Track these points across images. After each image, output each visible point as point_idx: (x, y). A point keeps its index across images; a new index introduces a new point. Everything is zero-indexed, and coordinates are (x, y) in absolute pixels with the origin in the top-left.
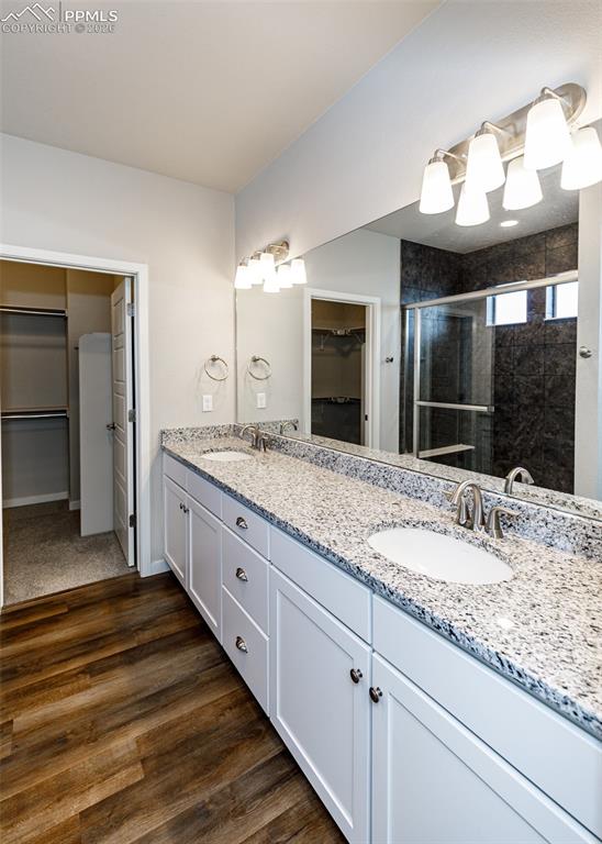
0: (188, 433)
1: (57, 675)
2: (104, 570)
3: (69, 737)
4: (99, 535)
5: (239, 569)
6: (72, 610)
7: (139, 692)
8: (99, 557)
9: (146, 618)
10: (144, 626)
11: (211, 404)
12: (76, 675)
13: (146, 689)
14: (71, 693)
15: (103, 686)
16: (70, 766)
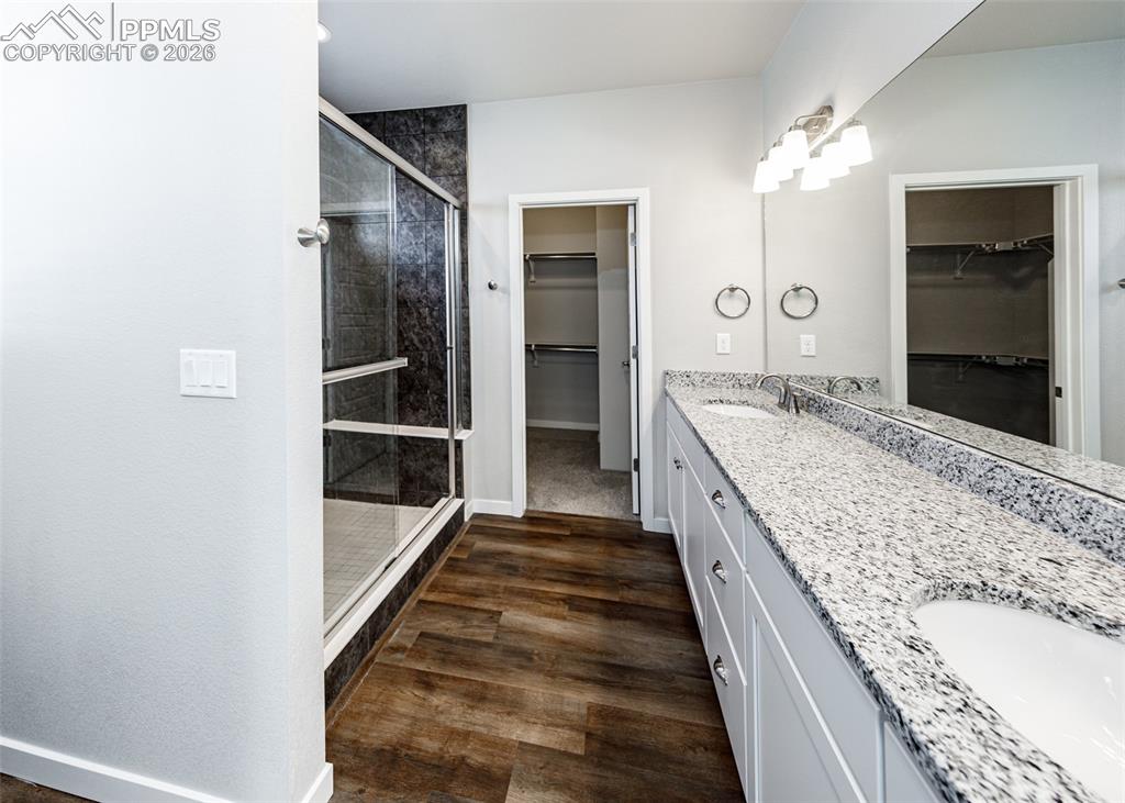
0: (698, 379)
1: (544, 592)
2: (610, 508)
3: (536, 658)
4: (615, 471)
5: (718, 563)
6: (573, 535)
7: (608, 654)
8: (609, 493)
9: (636, 575)
10: (630, 584)
11: (728, 345)
12: (558, 600)
13: (615, 655)
14: (548, 615)
15: (577, 625)
16: (527, 687)
